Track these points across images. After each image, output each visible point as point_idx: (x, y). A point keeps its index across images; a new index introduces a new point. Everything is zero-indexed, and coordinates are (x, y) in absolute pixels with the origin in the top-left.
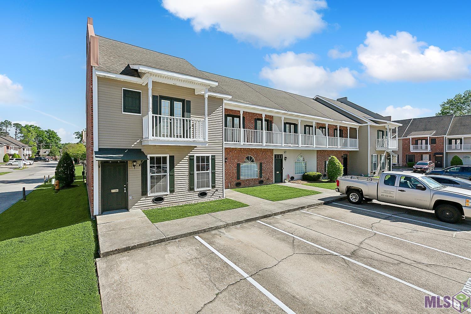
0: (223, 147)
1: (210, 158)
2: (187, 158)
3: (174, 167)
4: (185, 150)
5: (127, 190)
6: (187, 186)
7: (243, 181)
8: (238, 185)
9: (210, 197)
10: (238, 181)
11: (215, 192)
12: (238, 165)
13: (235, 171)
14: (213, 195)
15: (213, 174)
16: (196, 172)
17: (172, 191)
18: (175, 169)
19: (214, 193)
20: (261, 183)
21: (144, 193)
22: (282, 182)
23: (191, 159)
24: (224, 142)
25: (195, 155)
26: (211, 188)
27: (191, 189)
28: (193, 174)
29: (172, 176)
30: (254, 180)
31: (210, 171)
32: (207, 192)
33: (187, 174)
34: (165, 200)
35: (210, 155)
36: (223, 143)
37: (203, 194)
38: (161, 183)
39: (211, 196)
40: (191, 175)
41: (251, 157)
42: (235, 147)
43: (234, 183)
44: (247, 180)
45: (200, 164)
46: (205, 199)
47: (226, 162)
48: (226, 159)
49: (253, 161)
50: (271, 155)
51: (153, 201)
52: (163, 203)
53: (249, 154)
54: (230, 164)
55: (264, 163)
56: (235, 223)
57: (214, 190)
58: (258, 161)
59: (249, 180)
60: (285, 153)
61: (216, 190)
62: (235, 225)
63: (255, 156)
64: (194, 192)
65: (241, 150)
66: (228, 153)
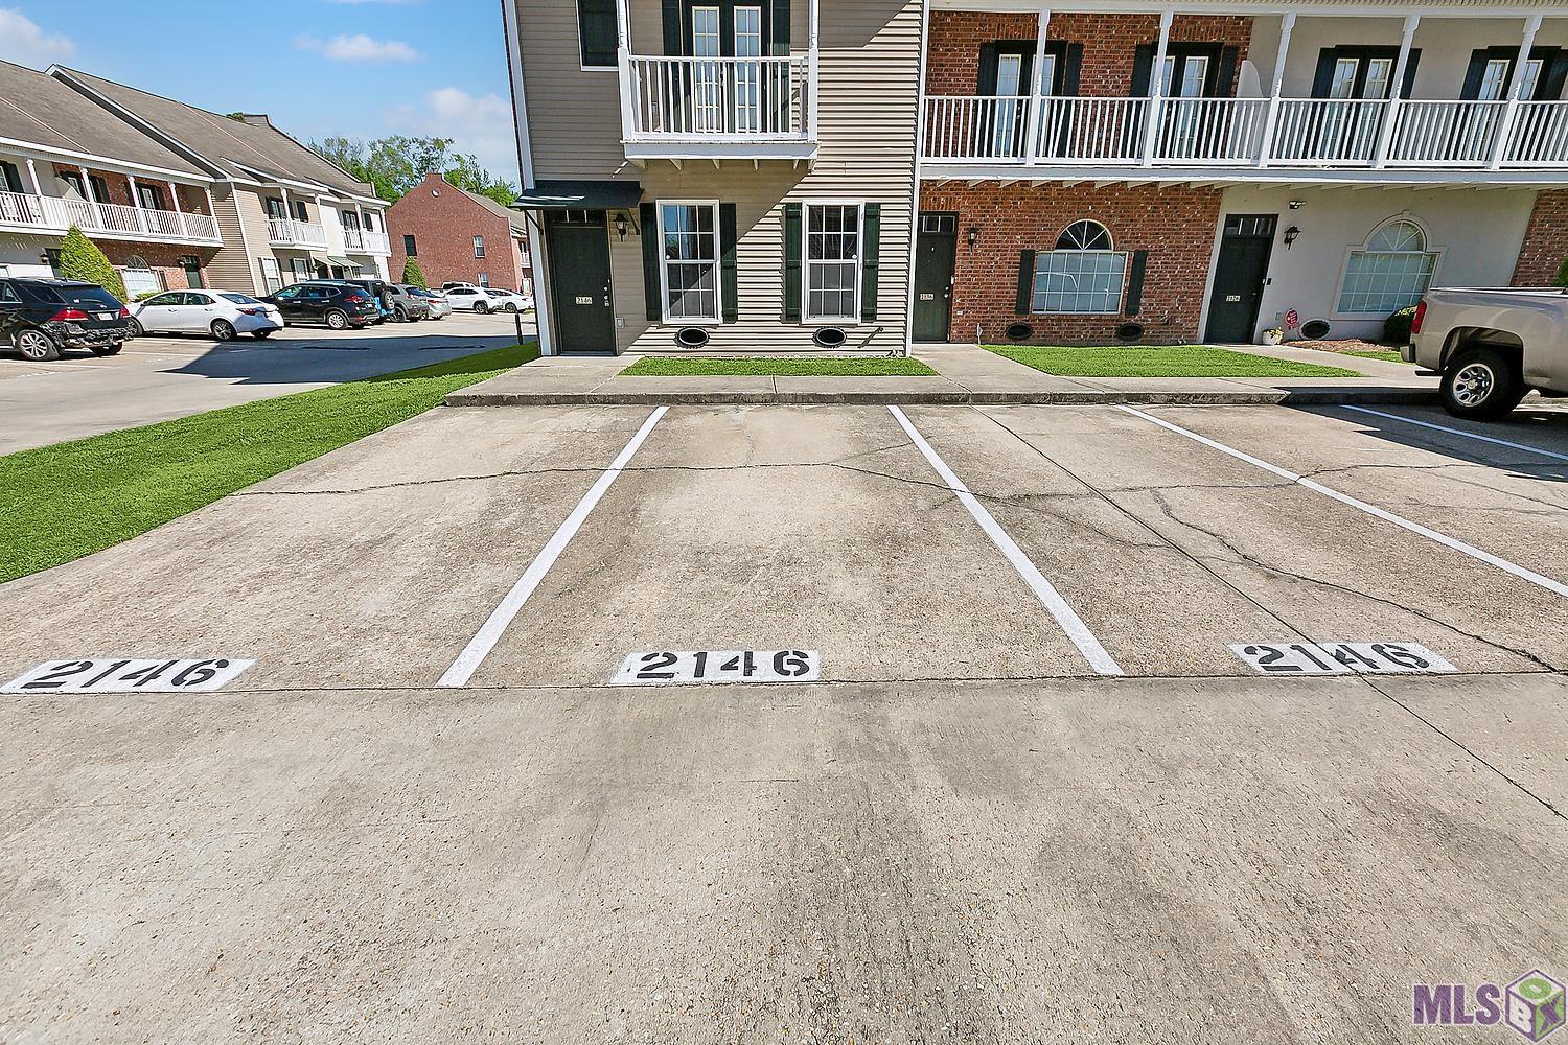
0: (913, 177)
1: (862, 211)
2: (777, 212)
3: (734, 243)
4: (771, 184)
5: (610, 300)
6: (777, 304)
7: (1044, 321)
8: (1019, 333)
9: (856, 348)
10: (1019, 320)
11: (874, 333)
12: (1028, 260)
13: (1010, 280)
14: (866, 343)
15: (871, 269)
16: (806, 262)
17: (730, 316)
18: (738, 247)
19: (871, 338)
20: (1129, 334)
21: (654, 313)
22: (1248, 339)
23: (792, 215)
24: (920, 159)
25: (806, 202)
26: (859, 320)
27: (791, 314)
28: (798, 268)
29: (729, 270)
30: (1097, 320)
31: (858, 260)
32: (847, 330)
33: (779, 267)
34: (710, 342)
35: (861, 203)
36: (913, 163)
37: (831, 337)
38: (699, 288)
39: (860, 346)
40: (792, 270)
41: (1094, 228)
42: (995, 178)
43: (998, 325)
44: (1060, 319)
45: (824, 233)
46: (838, 353)
47: (971, 242)
48: (973, 230)
49: (1103, 243)
50: (1206, 216)
51: (677, 339)
52: (705, 348)
53: (1086, 213)
54: (991, 254)
55: (1158, 252)
56: (803, 396)
57: (872, 327)
58: (1125, 242)
59: (1074, 320)
60: (1292, 207)
61: (880, 329)
62: (802, 403)
63: (1116, 220)
64: (801, 326)
65: (1046, 194)
66: (984, 207)
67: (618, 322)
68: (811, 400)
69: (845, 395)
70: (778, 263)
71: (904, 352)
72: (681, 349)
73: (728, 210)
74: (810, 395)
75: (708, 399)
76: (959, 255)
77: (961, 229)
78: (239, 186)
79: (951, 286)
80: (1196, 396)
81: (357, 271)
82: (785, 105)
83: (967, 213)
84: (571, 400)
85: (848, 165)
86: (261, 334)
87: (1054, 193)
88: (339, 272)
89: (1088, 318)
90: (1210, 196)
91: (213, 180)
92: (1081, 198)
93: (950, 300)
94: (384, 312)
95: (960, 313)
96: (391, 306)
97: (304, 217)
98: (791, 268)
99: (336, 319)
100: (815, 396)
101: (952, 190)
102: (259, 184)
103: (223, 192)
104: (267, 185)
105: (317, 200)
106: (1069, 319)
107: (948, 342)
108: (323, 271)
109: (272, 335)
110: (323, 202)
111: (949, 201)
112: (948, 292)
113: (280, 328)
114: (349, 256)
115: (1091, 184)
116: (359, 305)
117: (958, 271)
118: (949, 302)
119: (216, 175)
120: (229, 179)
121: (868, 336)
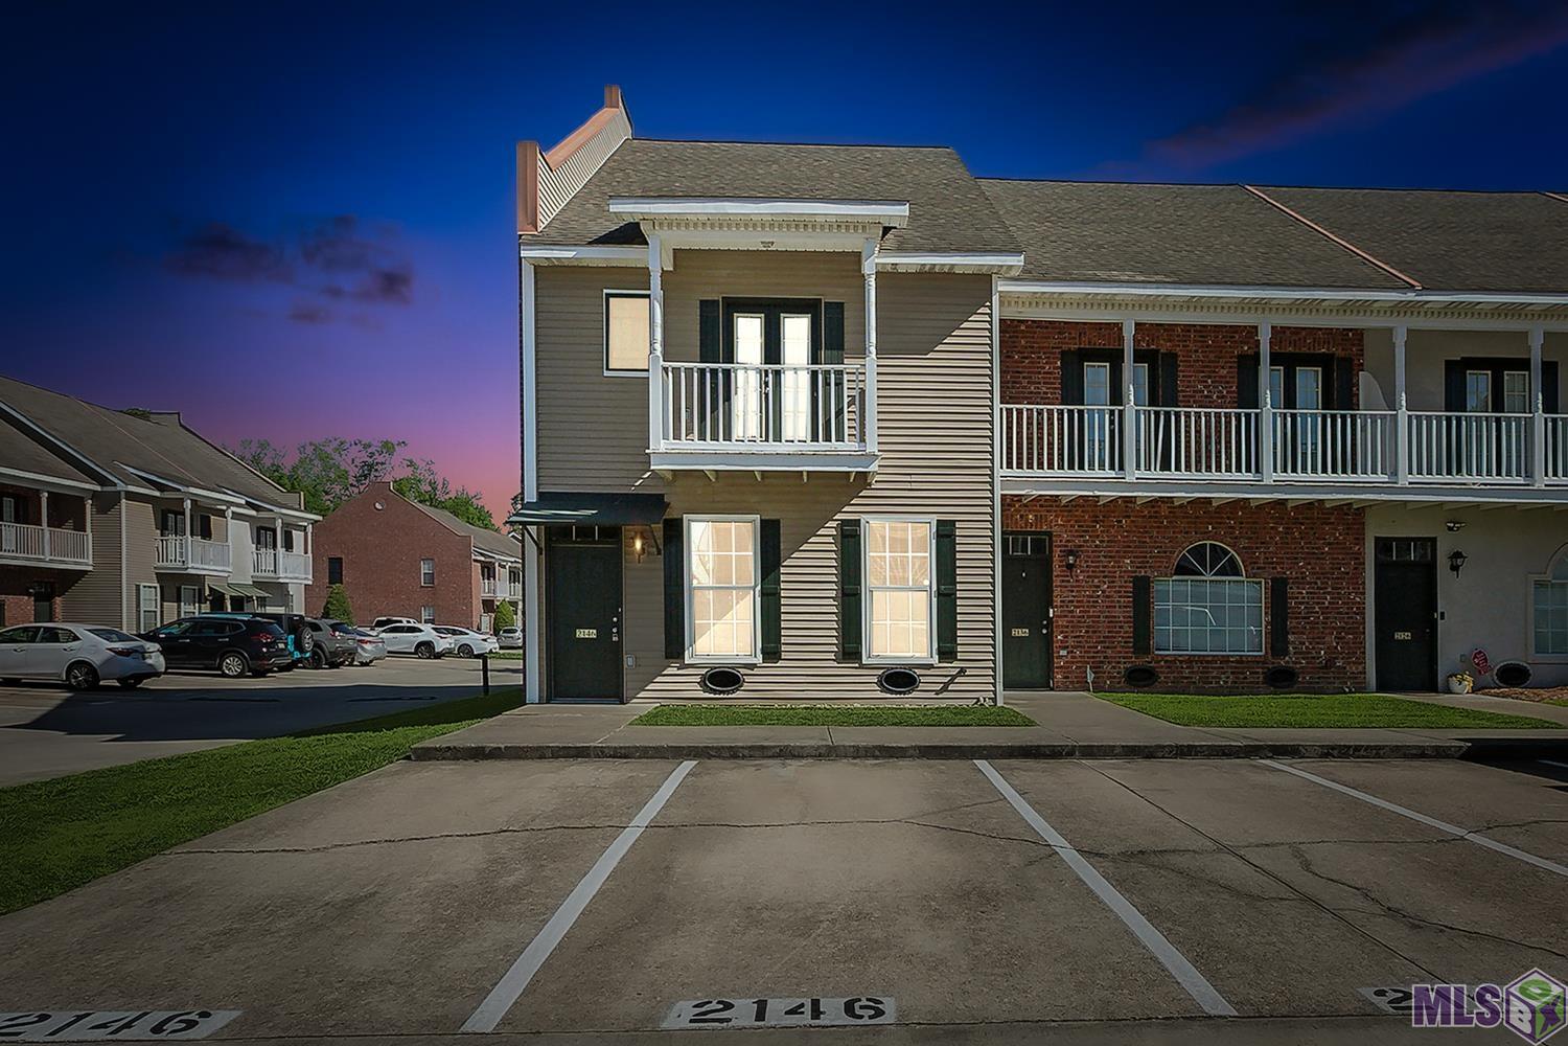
0: (992, 492)
1: (932, 528)
2: (830, 529)
3: (778, 565)
4: (823, 499)
5: (621, 634)
6: (831, 640)
7: (1171, 662)
8: (1141, 678)
9: (932, 695)
10: (1141, 661)
11: (955, 677)
12: (1142, 591)
13: (1123, 613)
14: (945, 689)
15: (948, 597)
16: (867, 586)
17: (772, 653)
18: (782, 570)
19: (952, 682)
20: (1281, 679)
21: (674, 650)
22: (1432, 686)
23: (848, 533)
24: (999, 472)
25: (864, 518)
26: (935, 660)
27: (850, 651)
28: (857, 594)
29: (772, 596)
30: (1237, 662)
31: (932, 583)
32: (920, 672)
33: (833, 593)
34: (746, 686)
35: (931, 519)
36: (992, 476)
37: (900, 681)
38: (733, 619)
39: (937, 692)
41: (1219, 552)
42: (1091, 494)
43: (1114, 667)
44: (1190, 660)
45: (888, 552)
46: (909, 701)
47: (1070, 567)
48: (1071, 553)
49: (1231, 569)
50: (1351, 538)
51: (702, 683)
52: (738, 694)
53: (1206, 535)
54: (1096, 580)
55: (1301, 581)
56: (866, 749)
57: (952, 667)
58: (1258, 568)
59: (1207, 662)
60: (1450, 529)
61: (962, 671)
62: (866, 757)
63: (1244, 543)
64: (862, 667)
65: (1156, 512)
66: (1082, 526)
67: (628, 661)
69: (919, 747)
70: (831, 588)
71: (994, 700)
72: (707, 695)
73: (771, 530)
74: (875, 747)
76: (1057, 582)
77: (1057, 552)
79: (1050, 620)
80: (1356, 748)
82: (840, 412)
83: (1062, 533)
85: (914, 478)
87: (1164, 510)
89: (1225, 660)
90: (1351, 516)
92: (1197, 517)
93: (1050, 635)
94: (297, 655)
95: (1063, 653)
96: (308, 647)
98: (848, 595)
100: (882, 748)
101: (1041, 506)
105: (228, 513)
106: (1201, 660)
107: (1052, 689)
110: (235, 515)
111: (1039, 519)
112: (1046, 627)
115: (1209, 501)
116: (266, 644)
117: (1057, 601)
118: (1049, 638)
121: (947, 679)
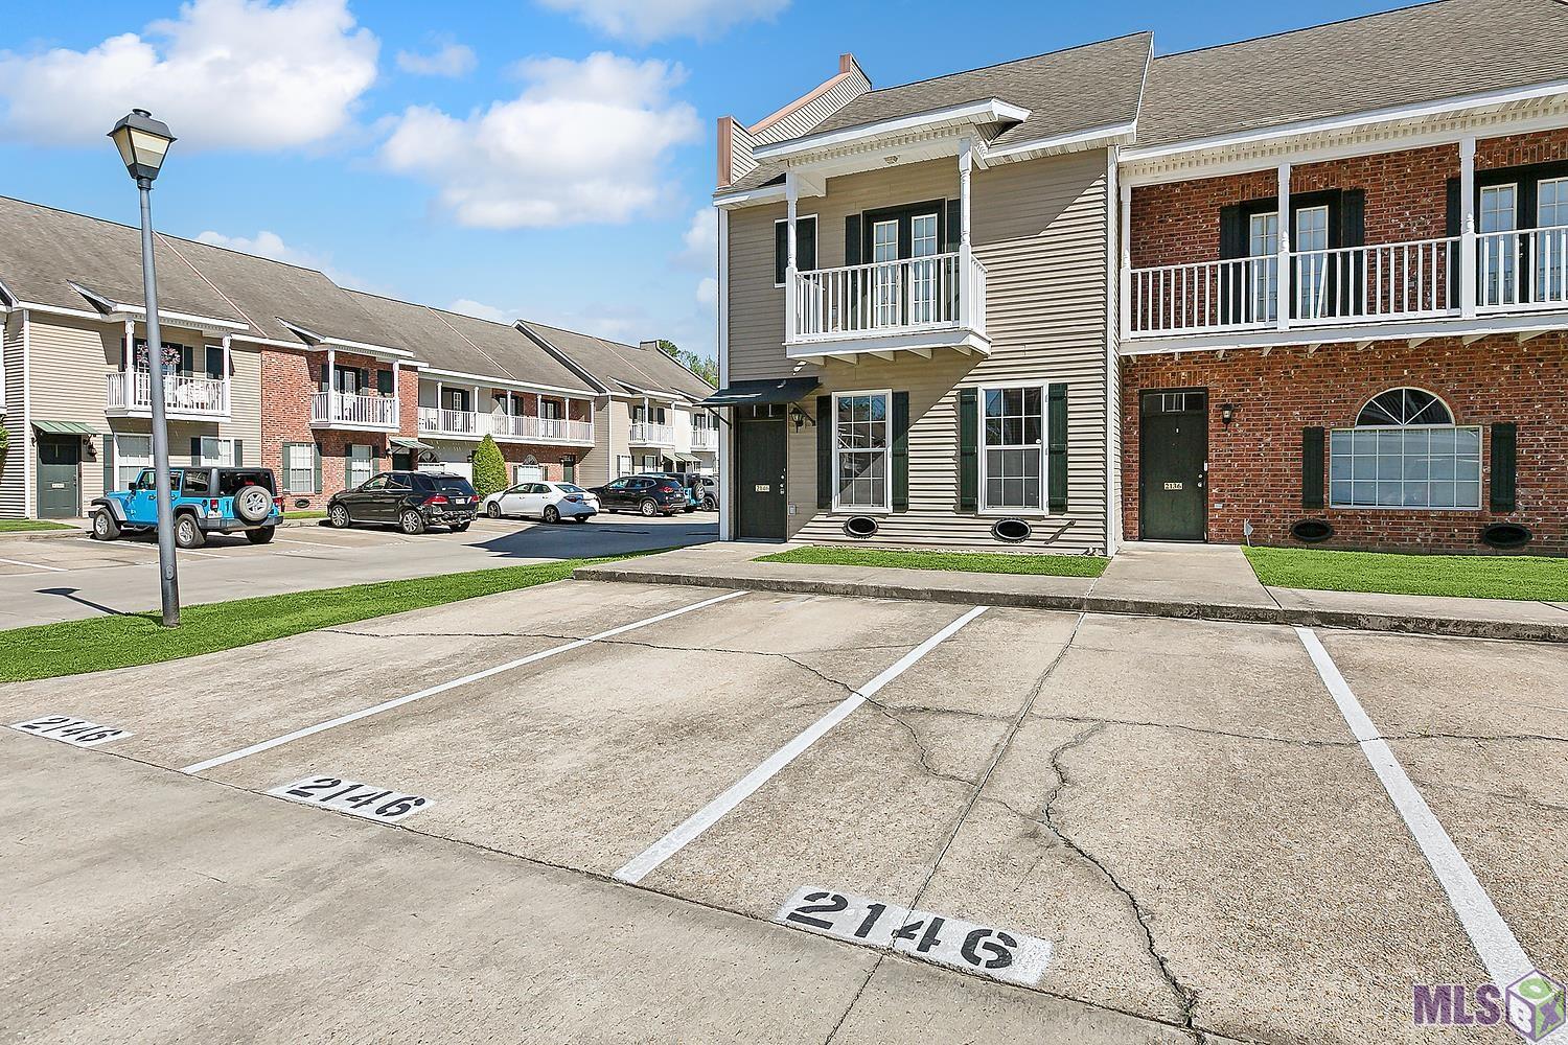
0: (1105, 354)
1: (1045, 392)
2: (951, 398)
3: (907, 430)
4: (945, 371)
5: (785, 487)
6: (951, 494)
7: (1349, 518)
8: (1312, 533)
9: (1042, 543)
10: (1310, 516)
11: (1064, 528)
12: (1314, 445)
13: (1290, 465)
14: (1055, 538)
15: (1059, 454)
16: (983, 448)
17: (901, 505)
18: (910, 434)
19: (1061, 532)
20: (1504, 539)
21: (824, 501)
23: (967, 401)
25: (981, 387)
26: (1045, 511)
27: (967, 504)
28: (974, 455)
29: (901, 457)
30: (1441, 518)
31: (1044, 443)
32: (1030, 522)
33: (953, 453)
34: (880, 532)
35: (1045, 385)
36: (1105, 339)
37: (1013, 530)
38: (868, 477)
39: (1047, 541)
40: (967, 455)
41: (1419, 398)
43: (1279, 522)
44: (1376, 515)
45: (1002, 417)
46: (1021, 549)
47: (1227, 421)
48: (1227, 407)
49: (1436, 415)
51: (845, 528)
52: (873, 538)
53: (1400, 379)
54: (1258, 434)
56: (886, 590)
57: (1061, 520)
58: (1473, 414)
59: (1400, 517)
61: (1071, 525)
63: (1453, 386)
64: (978, 517)
65: (1334, 360)
66: (1240, 380)
67: (791, 510)
68: (895, 594)
69: (932, 591)
70: (952, 450)
71: (1104, 550)
72: (849, 538)
73: (901, 400)
74: (894, 589)
75: (789, 587)
76: (1212, 436)
77: (1212, 407)
78: (615, 398)
79: (1205, 474)
80: (1442, 624)
81: (698, 465)
83: (1219, 389)
84: (669, 580)
85: (1028, 347)
86: (581, 518)
87: (1344, 357)
88: (682, 466)
89: (1424, 516)
91: (597, 394)
92: (1388, 362)
93: (1205, 488)
94: (693, 502)
95: (1218, 506)
96: (701, 495)
97: (661, 420)
98: (966, 454)
99: (648, 508)
100: (898, 590)
101: (1196, 363)
102: (630, 396)
103: (602, 403)
104: (635, 396)
105: (673, 406)
106: (1391, 515)
107: (1206, 542)
108: (668, 464)
109: (590, 520)
110: (678, 407)
111: (1193, 376)
112: (1201, 480)
113: (594, 514)
114: (694, 453)
115: (1403, 343)
116: (668, 495)
117: (1212, 455)
118: (1204, 492)
119: (600, 390)
120: (609, 393)
